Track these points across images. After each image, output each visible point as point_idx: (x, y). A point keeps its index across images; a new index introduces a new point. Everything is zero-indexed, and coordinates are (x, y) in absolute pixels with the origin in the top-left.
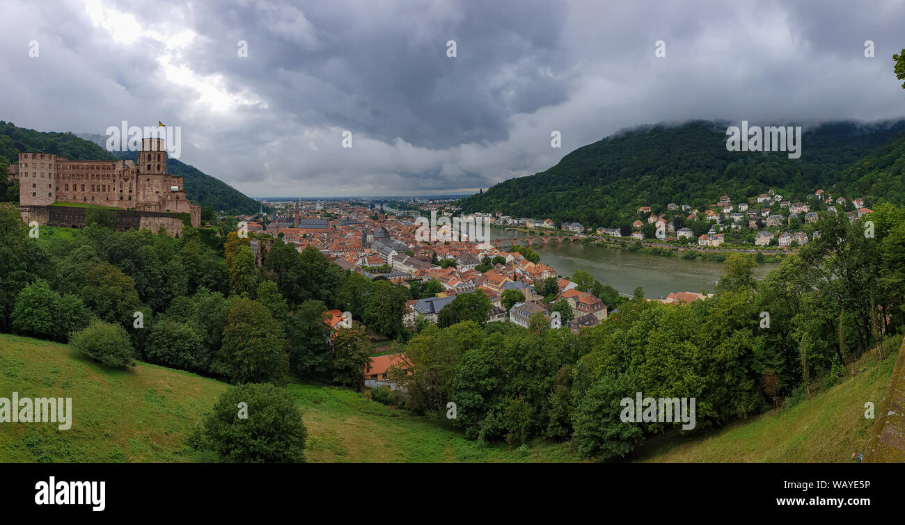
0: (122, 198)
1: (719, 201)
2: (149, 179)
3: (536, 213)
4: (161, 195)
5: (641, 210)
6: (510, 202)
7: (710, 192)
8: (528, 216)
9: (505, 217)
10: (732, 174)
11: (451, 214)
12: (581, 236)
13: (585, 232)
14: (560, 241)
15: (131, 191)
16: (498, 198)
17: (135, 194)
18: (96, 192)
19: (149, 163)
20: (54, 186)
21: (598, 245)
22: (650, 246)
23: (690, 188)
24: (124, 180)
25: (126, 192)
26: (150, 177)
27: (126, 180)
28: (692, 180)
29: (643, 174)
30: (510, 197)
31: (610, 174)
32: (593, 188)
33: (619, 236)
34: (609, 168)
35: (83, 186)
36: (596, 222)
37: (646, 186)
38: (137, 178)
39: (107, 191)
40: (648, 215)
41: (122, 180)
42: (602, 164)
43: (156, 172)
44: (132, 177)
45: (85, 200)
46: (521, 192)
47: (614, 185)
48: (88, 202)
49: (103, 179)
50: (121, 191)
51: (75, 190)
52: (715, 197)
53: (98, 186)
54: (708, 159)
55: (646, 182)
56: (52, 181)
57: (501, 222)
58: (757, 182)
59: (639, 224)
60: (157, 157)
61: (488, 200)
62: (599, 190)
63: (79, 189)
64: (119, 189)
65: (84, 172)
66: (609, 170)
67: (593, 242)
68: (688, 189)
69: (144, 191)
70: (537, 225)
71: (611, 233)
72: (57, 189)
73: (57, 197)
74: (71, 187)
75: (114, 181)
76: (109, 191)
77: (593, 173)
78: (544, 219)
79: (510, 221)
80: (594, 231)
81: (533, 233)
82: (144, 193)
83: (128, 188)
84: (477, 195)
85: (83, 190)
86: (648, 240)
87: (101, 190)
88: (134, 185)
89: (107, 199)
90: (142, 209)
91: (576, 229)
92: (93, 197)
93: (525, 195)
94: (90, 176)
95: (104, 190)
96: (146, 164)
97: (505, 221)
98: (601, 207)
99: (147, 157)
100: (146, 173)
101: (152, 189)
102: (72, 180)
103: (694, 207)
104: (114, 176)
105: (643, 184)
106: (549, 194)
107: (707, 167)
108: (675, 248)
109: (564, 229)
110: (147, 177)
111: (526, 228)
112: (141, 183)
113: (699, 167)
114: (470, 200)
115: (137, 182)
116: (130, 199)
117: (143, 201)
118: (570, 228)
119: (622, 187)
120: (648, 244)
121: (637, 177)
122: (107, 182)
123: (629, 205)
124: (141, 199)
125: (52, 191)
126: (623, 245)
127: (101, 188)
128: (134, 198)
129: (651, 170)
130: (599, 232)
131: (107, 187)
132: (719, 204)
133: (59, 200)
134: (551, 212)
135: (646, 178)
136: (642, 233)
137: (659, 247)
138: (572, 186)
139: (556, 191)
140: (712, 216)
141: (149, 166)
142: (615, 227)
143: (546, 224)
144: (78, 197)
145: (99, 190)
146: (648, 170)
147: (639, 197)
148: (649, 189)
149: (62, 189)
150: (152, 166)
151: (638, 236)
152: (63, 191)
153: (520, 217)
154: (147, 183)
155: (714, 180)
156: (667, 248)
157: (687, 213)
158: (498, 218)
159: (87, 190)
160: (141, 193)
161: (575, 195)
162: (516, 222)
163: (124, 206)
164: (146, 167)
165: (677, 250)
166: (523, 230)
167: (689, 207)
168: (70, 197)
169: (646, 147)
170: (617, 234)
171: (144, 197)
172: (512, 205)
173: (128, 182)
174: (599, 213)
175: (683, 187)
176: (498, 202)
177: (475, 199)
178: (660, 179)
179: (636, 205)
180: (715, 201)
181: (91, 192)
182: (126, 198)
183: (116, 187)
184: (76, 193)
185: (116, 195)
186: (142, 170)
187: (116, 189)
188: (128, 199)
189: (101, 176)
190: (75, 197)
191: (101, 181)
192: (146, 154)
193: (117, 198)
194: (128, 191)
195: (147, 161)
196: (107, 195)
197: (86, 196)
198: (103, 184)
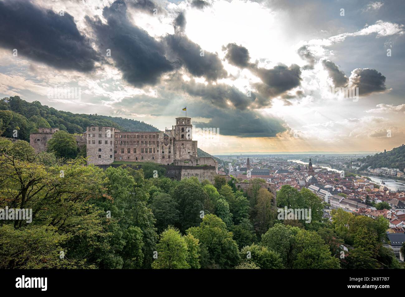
0: (163, 157)
2: (183, 144)
4: (191, 154)
15: (170, 152)
17: (173, 154)
18: (145, 153)
19: (183, 133)
20: (113, 150)
24: (165, 144)
25: (166, 153)
26: (184, 142)
27: (166, 145)
35: (135, 149)
38: (174, 144)
39: (153, 152)
41: (164, 145)
44: (171, 143)
45: (137, 159)
48: (139, 161)
49: (149, 144)
50: (163, 152)
51: (129, 152)
56: (113, 146)
63: (132, 152)
64: (162, 151)
65: (136, 139)
69: (180, 152)
72: (115, 152)
73: (116, 158)
74: (126, 150)
75: (158, 146)
76: (154, 152)
82: (180, 153)
83: (168, 150)
85: (135, 152)
87: (148, 152)
88: (172, 148)
89: (153, 158)
90: (179, 164)
92: (142, 157)
94: (140, 142)
95: (151, 152)
96: (181, 134)
99: (181, 129)
100: (181, 140)
101: (185, 150)
102: (127, 146)
104: (158, 142)
110: (182, 142)
112: (178, 147)
115: (174, 146)
116: (169, 157)
117: (179, 159)
122: (153, 146)
124: (178, 157)
125: (112, 153)
127: (148, 150)
131: (153, 150)
133: (117, 160)
141: (183, 136)
144: (131, 157)
150: (185, 135)
152: (120, 153)
154: (182, 147)
159: (138, 152)
160: (178, 153)
163: (165, 162)
164: (181, 136)
168: (125, 157)
171: (180, 156)
173: (168, 146)
181: (141, 154)
182: (167, 157)
183: (159, 149)
184: (129, 154)
185: (159, 155)
186: (177, 138)
187: (159, 151)
188: (168, 158)
189: (148, 142)
190: (129, 157)
191: (148, 145)
192: (181, 128)
193: (160, 158)
194: (168, 152)
195: (181, 132)
196: (153, 155)
197: (137, 156)
198: (150, 148)
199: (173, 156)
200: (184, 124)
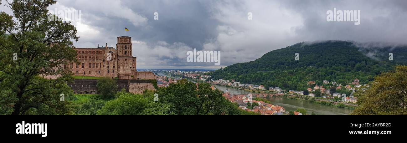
0: (108, 72)
1: (353, 81)
2: (126, 60)
3: (253, 81)
4: (132, 69)
5: (309, 83)
6: (238, 75)
7: (347, 76)
8: (249, 83)
9: (237, 83)
10: (359, 69)
11: (206, 79)
12: (281, 94)
13: (283, 92)
14: (272, 96)
15: (114, 67)
16: (232, 72)
17: (116, 69)
19: (126, 51)
21: (292, 98)
22: (319, 100)
23: (336, 74)
25: (111, 68)
26: (127, 58)
28: (337, 70)
29: (308, 65)
30: (238, 73)
31: (292, 64)
32: (282, 70)
33: (303, 94)
34: (291, 61)
35: (83, 64)
36: (288, 87)
37: (310, 72)
38: (117, 59)
39: (99, 67)
40: (314, 86)
42: (287, 59)
45: (84, 73)
46: (244, 70)
47: (295, 70)
48: (87, 75)
49: (97, 59)
51: (77, 67)
52: (351, 80)
53: (94, 64)
54: (345, 60)
55: (310, 69)
57: (235, 85)
58: (374, 74)
59: (310, 89)
61: (226, 73)
62: (286, 72)
63: (80, 67)
64: (107, 66)
66: (292, 63)
67: (288, 97)
68: (335, 74)
69: (124, 67)
70: (255, 88)
71: (298, 93)
74: (75, 65)
75: (104, 61)
76: (101, 67)
77: (283, 64)
78: (259, 85)
79: (240, 85)
80: (287, 91)
81: (254, 91)
82: (124, 68)
83: (112, 65)
84: (219, 70)
85: (83, 67)
86: (317, 97)
87: (95, 67)
88: (116, 63)
89: (100, 72)
91: (278, 90)
92: (90, 71)
93: (246, 72)
94: (88, 58)
95: (97, 67)
96: (124, 51)
97: (237, 85)
98: (289, 80)
100: (124, 56)
101: (128, 65)
103: (339, 83)
104: (104, 57)
105: (309, 70)
106: (259, 72)
107: (345, 64)
108: (333, 102)
109: (271, 89)
110: (125, 58)
111: (250, 89)
112: (121, 62)
113: (340, 63)
114: (215, 72)
115: (117, 61)
116: (113, 71)
117: (123, 73)
118: (274, 90)
119: (300, 71)
120: (318, 99)
121: (305, 67)
122: (99, 62)
123: (303, 80)
124: (121, 71)
126: (306, 99)
127: (96, 65)
128: (116, 71)
129: (312, 64)
130: (290, 92)
131: (99, 65)
132: (353, 83)
134: (261, 82)
135: (310, 67)
136: (314, 94)
137: (324, 101)
138: (270, 69)
139: (262, 71)
140: (349, 88)
141: (126, 53)
142: (299, 90)
143: (261, 88)
144: (79, 72)
145: (93, 67)
146: (311, 63)
147: (307, 76)
148: (312, 73)
150: (127, 52)
151: (312, 95)
153: (245, 83)
154: (125, 62)
155: (349, 71)
156: (328, 101)
157: (336, 86)
158: (233, 83)
159: (86, 67)
160: (121, 68)
161: (272, 74)
162: (243, 85)
163: (110, 76)
164: (124, 53)
165: (334, 103)
166: (248, 90)
167: (336, 83)
168: (74, 72)
169: (309, 52)
170: (301, 93)
171: (124, 70)
172: (240, 76)
173: (113, 61)
174: (289, 83)
175: (332, 73)
176: (232, 75)
177: (218, 73)
178: (318, 68)
179: (306, 80)
180: (351, 81)
181: (89, 68)
182: (111, 71)
183: (105, 64)
184: (78, 69)
185: (105, 70)
186: (120, 54)
187: (105, 66)
188: (112, 72)
189: (95, 58)
190: (77, 72)
191: (95, 61)
192: (124, 46)
193: (106, 72)
194: (112, 67)
195: (124, 49)
196: (99, 70)
197: (85, 70)
198: (97, 63)
199: (117, 71)
200: (127, 42)
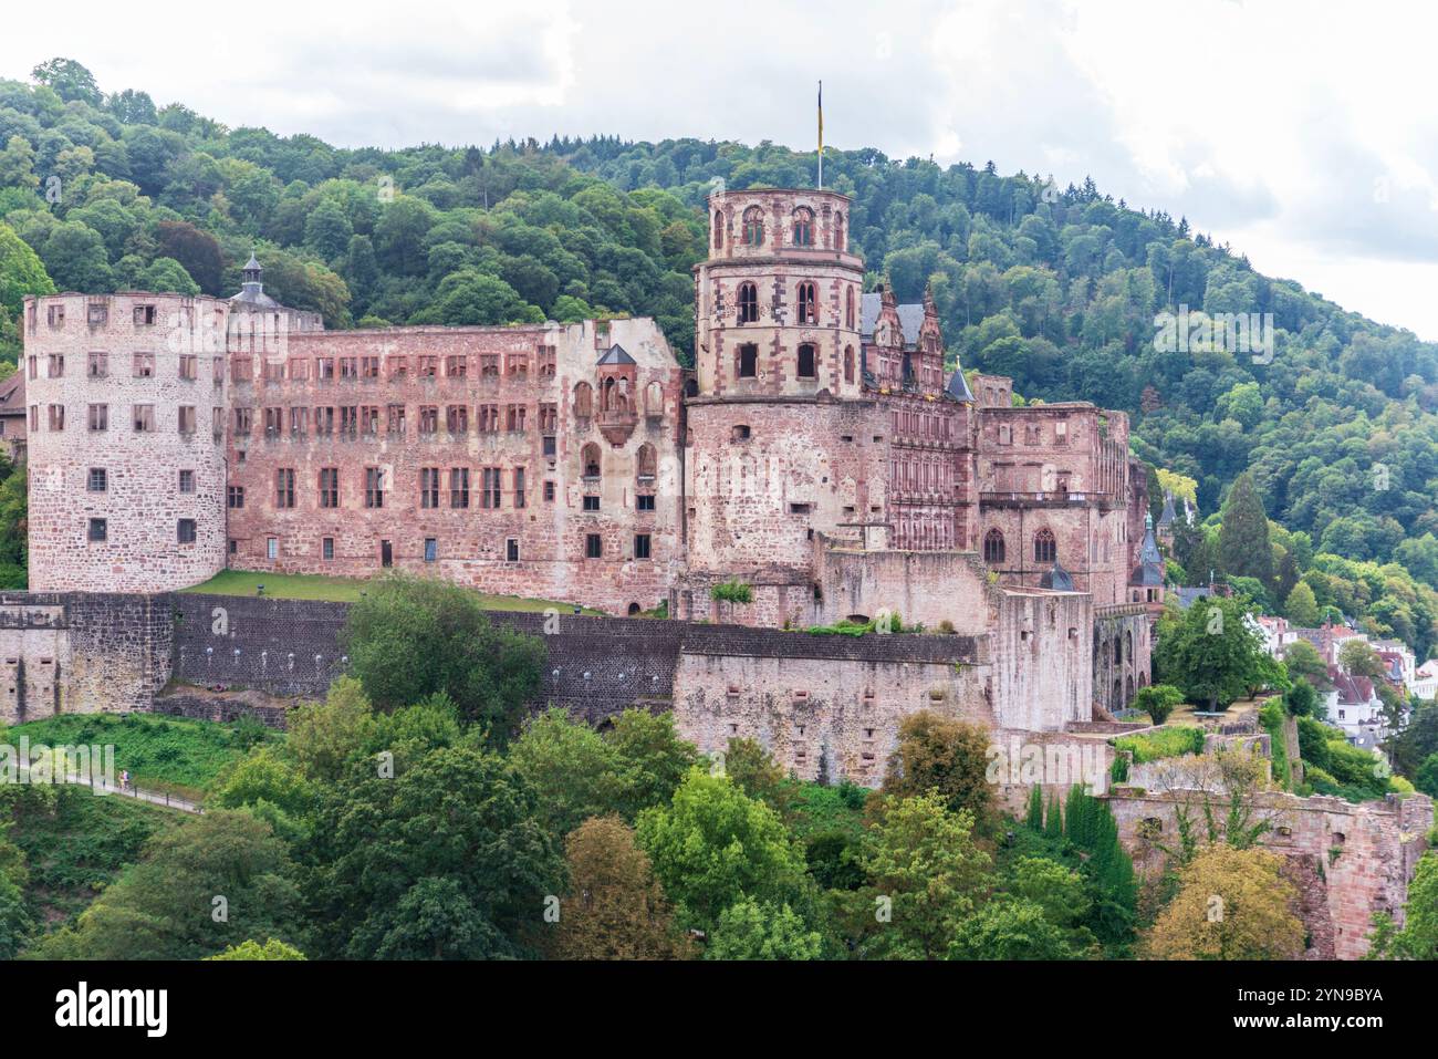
0: (594, 546)
2: (745, 431)
4: (821, 520)
15: (646, 503)
17: (672, 518)
18: (447, 512)
19: (747, 335)
20: (210, 481)
24: (608, 434)
25: (619, 512)
26: (754, 415)
27: (619, 436)
35: (374, 475)
39: (508, 500)
41: (596, 437)
43: (792, 386)
44: (654, 420)
45: (387, 556)
48: (405, 570)
50: (591, 503)
51: (331, 499)
53: (461, 475)
56: (203, 452)
60: (791, 298)
63: (352, 494)
64: (579, 489)
65: (379, 393)
69: (722, 500)
72: (235, 497)
73: (232, 546)
74: (308, 485)
75: (550, 446)
76: (521, 503)
83: (629, 482)
85: (375, 498)
87: (475, 501)
88: (666, 464)
89: (512, 549)
92: (430, 543)
94: (412, 415)
95: (492, 497)
96: (733, 341)
99: (731, 299)
100: (733, 391)
101: (765, 485)
102: (313, 444)
104: (548, 411)
110: (740, 414)
112: (707, 452)
115: (681, 446)
116: (643, 547)
117: (714, 562)
122: (508, 450)
124: (705, 553)
125: (204, 508)
127: (475, 487)
128: (665, 542)
131: (507, 481)
133: (242, 560)
141: (748, 356)
144: (347, 544)
145: (462, 499)
149: (262, 497)
150: (764, 355)
152: (267, 508)
154: (737, 453)
159: (398, 499)
160: (707, 511)
163: (608, 594)
164: (729, 360)
168: (304, 544)
171: (722, 538)
173: (632, 446)
181: (422, 513)
182: (619, 543)
183: (558, 477)
184: (332, 515)
185: (562, 529)
186: (708, 378)
187: (559, 492)
188: (629, 549)
189: (473, 418)
190: (329, 544)
191: (474, 442)
193: (567, 545)
194: (631, 501)
195: (731, 321)
196: (508, 525)
197: (391, 531)
198: (488, 462)
199: (672, 541)
200: (765, 251)
